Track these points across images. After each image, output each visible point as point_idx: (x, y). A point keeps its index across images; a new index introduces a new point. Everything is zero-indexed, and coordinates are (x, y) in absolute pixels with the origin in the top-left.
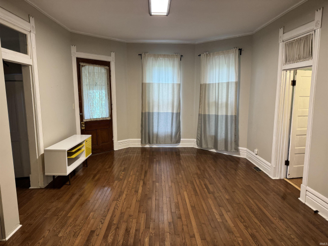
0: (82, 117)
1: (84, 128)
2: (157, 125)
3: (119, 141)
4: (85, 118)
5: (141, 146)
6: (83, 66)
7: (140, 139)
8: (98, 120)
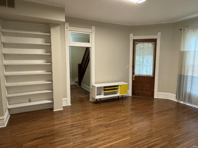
0: (133, 73)
1: (134, 80)
2: (190, 87)
3: (159, 93)
4: (135, 74)
5: (176, 101)
6: (136, 44)
7: (175, 95)
8: (144, 76)
